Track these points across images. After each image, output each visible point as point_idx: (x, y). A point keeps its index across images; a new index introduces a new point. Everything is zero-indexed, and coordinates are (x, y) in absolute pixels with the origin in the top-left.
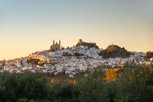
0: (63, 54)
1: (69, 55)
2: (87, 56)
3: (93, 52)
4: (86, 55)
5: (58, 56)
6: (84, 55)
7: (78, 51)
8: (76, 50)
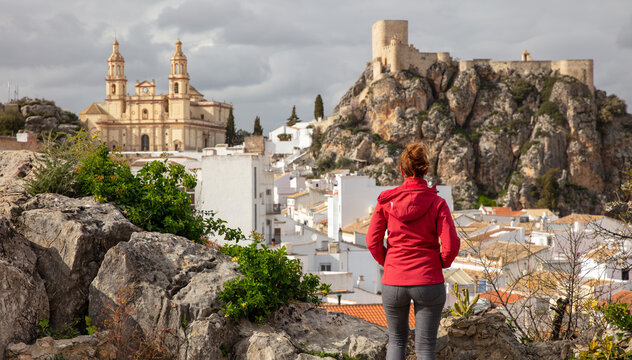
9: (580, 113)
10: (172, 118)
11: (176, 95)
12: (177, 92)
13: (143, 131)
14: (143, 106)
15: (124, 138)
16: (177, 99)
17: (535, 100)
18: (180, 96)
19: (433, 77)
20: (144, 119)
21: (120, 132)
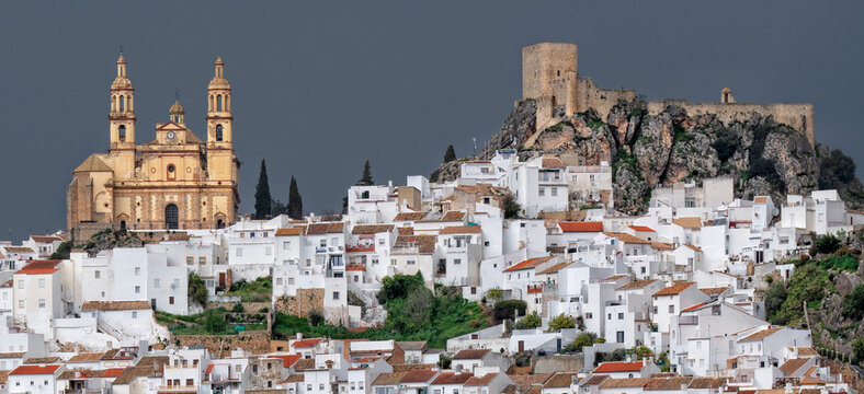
0: (182, 307)
1: (282, 327)
2: (568, 337)
3: (682, 256)
4: (561, 324)
5: (99, 343)
6: (534, 323)
7: (427, 245)
8: (404, 239)
9: (801, 175)
10: (213, 179)
11: (218, 144)
12: (220, 139)
13: (168, 199)
14: (168, 160)
15: (139, 209)
16: (220, 148)
17: (743, 157)
18: (225, 145)
19: (616, 124)
20: (169, 180)
21: (133, 201)
